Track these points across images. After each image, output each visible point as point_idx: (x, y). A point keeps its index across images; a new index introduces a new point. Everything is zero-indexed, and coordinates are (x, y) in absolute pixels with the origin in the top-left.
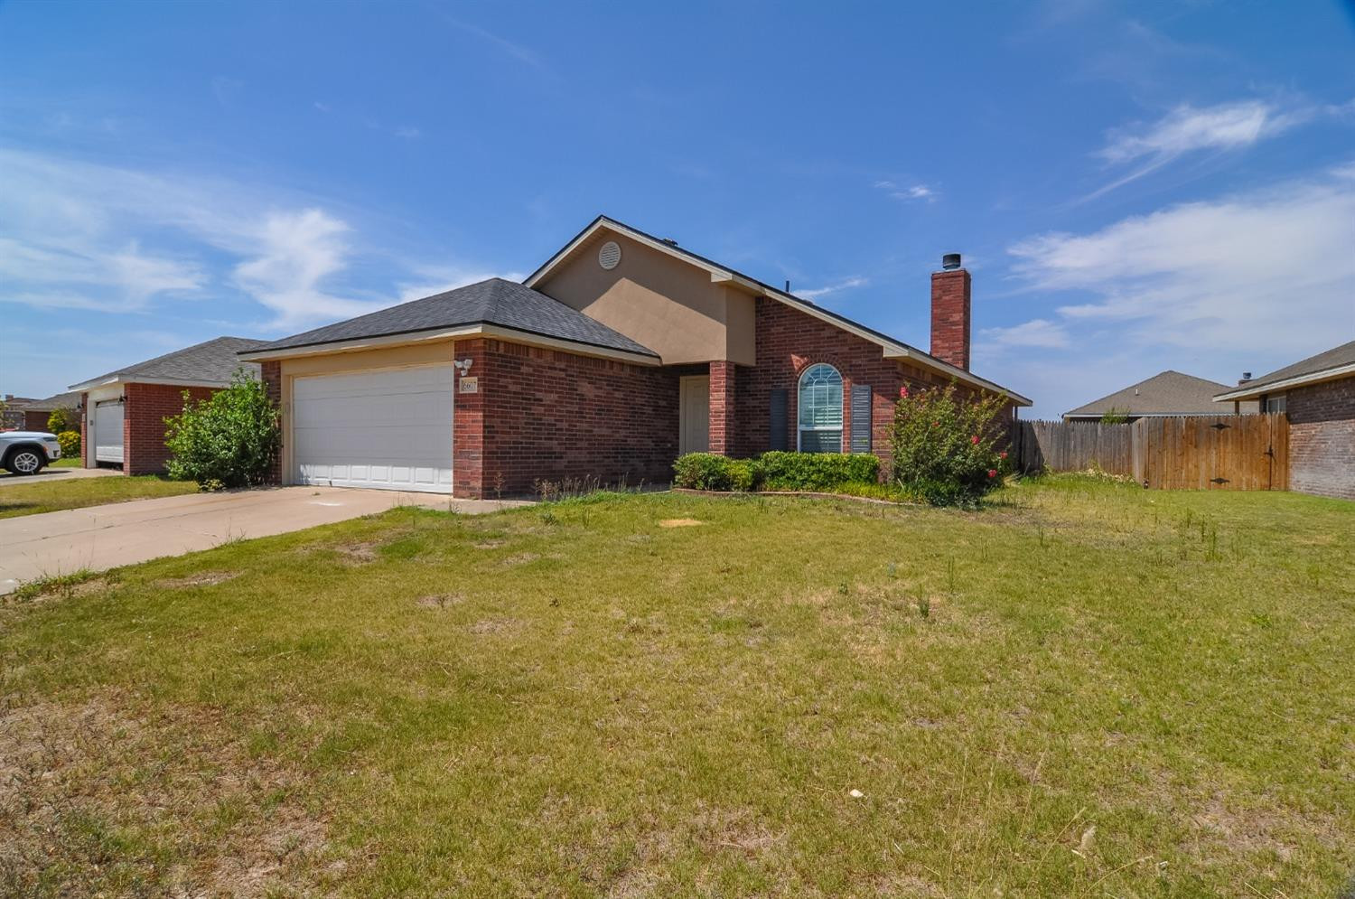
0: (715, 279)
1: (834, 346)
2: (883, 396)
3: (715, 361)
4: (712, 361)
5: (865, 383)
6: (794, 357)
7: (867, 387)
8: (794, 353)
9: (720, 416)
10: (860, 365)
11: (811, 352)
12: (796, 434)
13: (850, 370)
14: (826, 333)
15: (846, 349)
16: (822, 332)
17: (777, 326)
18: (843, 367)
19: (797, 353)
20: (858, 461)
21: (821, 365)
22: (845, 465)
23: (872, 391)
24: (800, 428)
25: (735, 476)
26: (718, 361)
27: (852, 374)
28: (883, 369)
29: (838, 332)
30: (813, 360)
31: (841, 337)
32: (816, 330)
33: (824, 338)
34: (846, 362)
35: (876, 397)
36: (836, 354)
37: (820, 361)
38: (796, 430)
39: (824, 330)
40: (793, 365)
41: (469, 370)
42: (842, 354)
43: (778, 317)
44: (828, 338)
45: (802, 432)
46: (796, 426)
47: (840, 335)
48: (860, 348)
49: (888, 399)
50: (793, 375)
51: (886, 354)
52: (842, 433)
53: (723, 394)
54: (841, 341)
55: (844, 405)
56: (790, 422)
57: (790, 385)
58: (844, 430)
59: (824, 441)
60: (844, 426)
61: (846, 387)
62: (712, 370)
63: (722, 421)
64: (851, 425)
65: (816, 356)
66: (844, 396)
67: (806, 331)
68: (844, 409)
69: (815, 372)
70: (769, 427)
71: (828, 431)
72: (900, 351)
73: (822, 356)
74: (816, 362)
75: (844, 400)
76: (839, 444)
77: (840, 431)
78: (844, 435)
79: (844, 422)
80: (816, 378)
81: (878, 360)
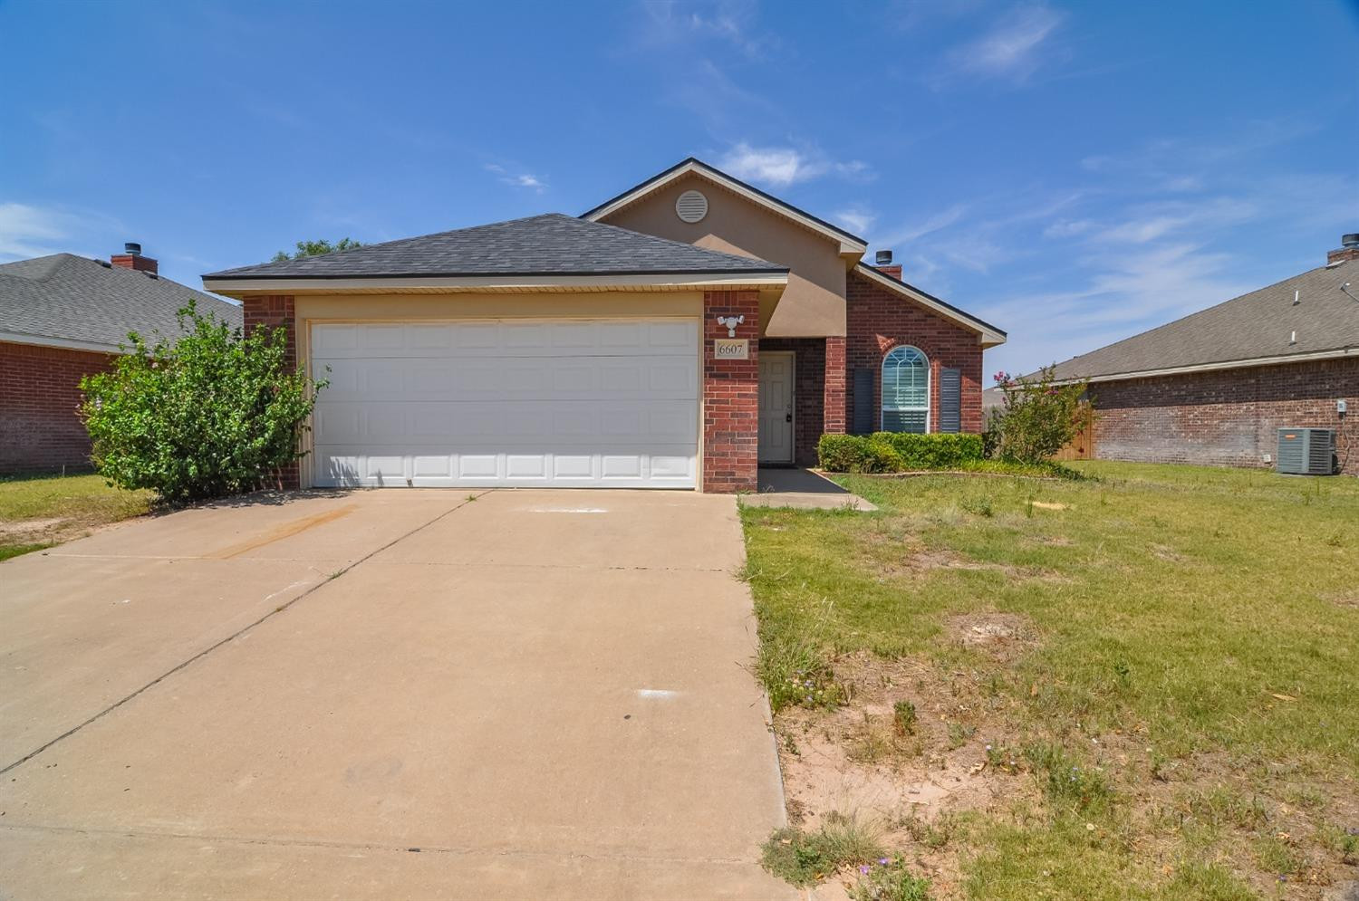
0: (844, 249)
1: (923, 329)
2: (970, 378)
3: (834, 337)
4: (829, 337)
5: (953, 366)
6: (880, 338)
7: (958, 371)
8: (879, 334)
9: (841, 395)
10: (949, 349)
11: (897, 333)
12: (880, 415)
13: (940, 353)
14: (914, 316)
15: (934, 333)
16: (910, 315)
17: (861, 304)
18: (933, 349)
19: (884, 333)
20: (967, 441)
21: (906, 347)
22: (956, 444)
23: (962, 374)
24: (885, 408)
26: (837, 337)
27: (940, 358)
28: (970, 353)
29: (926, 316)
30: (901, 341)
31: (929, 321)
32: (903, 312)
33: (912, 320)
34: (935, 345)
35: (965, 380)
36: (925, 337)
37: (907, 343)
38: (880, 411)
39: (912, 312)
40: (878, 345)
42: (929, 337)
43: (862, 296)
44: (916, 320)
45: (884, 412)
46: (880, 407)
47: (928, 319)
48: (949, 333)
49: (976, 382)
50: (879, 354)
51: (985, 340)
52: (929, 414)
53: (842, 373)
54: (930, 325)
55: (932, 387)
56: (875, 403)
57: (876, 366)
58: (932, 411)
59: (907, 421)
60: (932, 407)
61: (933, 370)
62: (829, 346)
63: (842, 400)
64: (940, 406)
65: (904, 338)
66: (932, 378)
67: (892, 312)
68: (932, 391)
69: (899, 354)
70: (853, 407)
71: (912, 412)
72: (999, 337)
73: (911, 338)
74: (903, 344)
75: (932, 383)
76: (924, 425)
77: (926, 412)
78: (932, 415)
79: (932, 403)
80: (900, 360)
81: (967, 345)
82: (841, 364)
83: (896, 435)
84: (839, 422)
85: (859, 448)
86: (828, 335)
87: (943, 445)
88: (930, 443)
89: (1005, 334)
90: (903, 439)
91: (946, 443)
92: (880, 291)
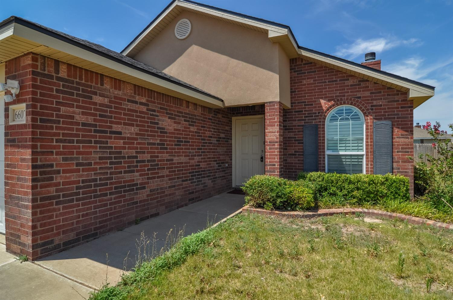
0: (271, 35)
1: (358, 91)
2: (402, 128)
3: (270, 102)
4: (267, 103)
5: (385, 119)
6: (323, 102)
7: (389, 122)
8: (322, 98)
9: (274, 145)
10: (381, 105)
11: (336, 96)
12: (324, 158)
13: (372, 109)
14: (350, 82)
15: (367, 94)
16: (346, 82)
17: (308, 79)
18: (366, 107)
19: (325, 98)
20: (395, 182)
21: (344, 107)
22: (383, 184)
23: (393, 125)
24: (328, 152)
25: (299, 198)
26: (273, 102)
27: (373, 113)
28: (402, 108)
29: (359, 81)
30: (338, 101)
31: (363, 84)
32: (340, 80)
33: (348, 86)
34: (368, 103)
35: (396, 130)
36: (360, 98)
37: (344, 103)
38: (324, 155)
39: (348, 80)
40: (321, 107)
41: (17, 96)
42: (364, 97)
44: (351, 85)
45: (329, 155)
46: (324, 152)
47: (362, 83)
48: (380, 92)
49: (407, 131)
50: (322, 114)
51: (412, 95)
52: (365, 157)
54: (363, 87)
55: (367, 136)
56: (320, 149)
57: (320, 122)
58: (367, 155)
59: (346, 162)
60: (367, 152)
61: (368, 123)
62: (267, 110)
63: (277, 149)
64: (373, 151)
65: (341, 99)
66: (367, 129)
67: (333, 81)
68: (367, 139)
69: (340, 113)
70: (303, 152)
71: (351, 155)
72: (425, 92)
73: (347, 99)
74: (341, 104)
75: (367, 132)
76: (361, 166)
77: (363, 155)
78: (367, 158)
79: (367, 149)
80: (340, 116)
81: (398, 101)
82: (275, 122)
85: (272, 190)
86: (266, 101)
88: (358, 182)
89: (433, 88)
90: (333, 178)
91: (372, 182)
92: (322, 67)
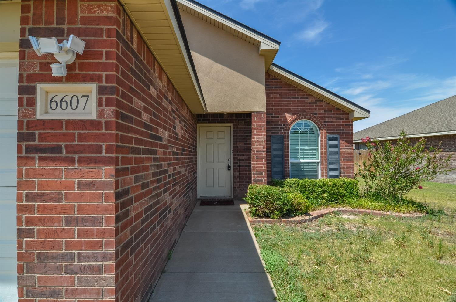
0: (263, 47)
1: (315, 109)
2: (346, 141)
3: (257, 112)
5: (335, 133)
6: (287, 115)
7: (338, 136)
8: (287, 112)
9: (261, 154)
10: (332, 122)
11: (298, 111)
12: (289, 165)
13: (325, 125)
14: (309, 100)
15: (322, 111)
16: (306, 100)
17: (275, 93)
18: (321, 122)
19: (290, 112)
21: (304, 121)
23: (340, 138)
24: (291, 161)
26: (260, 112)
27: (326, 128)
28: (346, 125)
29: (316, 101)
30: (301, 117)
31: (319, 103)
32: (302, 98)
33: (307, 103)
34: (322, 119)
35: (342, 142)
36: (316, 114)
37: (305, 118)
38: (289, 163)
39: (307, 98)
40: (286, 119)
42: (319, 114)
43: (275, 87)
44: (310, 103)
45: (291, 163)
46: (289, 160)
47: (318, 102)
48: (331, 111)
49: (349, 143)
50: (286, 125)
51: (356, 115)
52: (320, 164)
53: (263, 138)
54: (319, 106)
55: (322, 146)
56: (285, 157)
57: (285, 133)
58: (322, 162)
59: (306, 168)
60: (322, 160)
61: (322, 135)
62: (254, 118)
63: (264, 158)
64: (326, 158)
65: (303, 115)
66: (322, 141)
67: (296, 98)
68: (322, 149)
69: (299, 125)
70: (271, 160)
71: (309, 163)
72: (364, 114)
73: (307, 115)
74: (302, 118)
75: (322, 144)
76: (316, 171)
77: (318, 163)
78: (322, 165)
79: (322, 157)
80: (300, 129)
81: (343, 119)
82: (262, 132)
83: (301, 181)
84: (262, 174)
86: (253, 111)
87: (333, 187)
88: (324, 186)
89: (369, 112)
90: (306, 184)
91: (334, 185)
92: (286, 84)
